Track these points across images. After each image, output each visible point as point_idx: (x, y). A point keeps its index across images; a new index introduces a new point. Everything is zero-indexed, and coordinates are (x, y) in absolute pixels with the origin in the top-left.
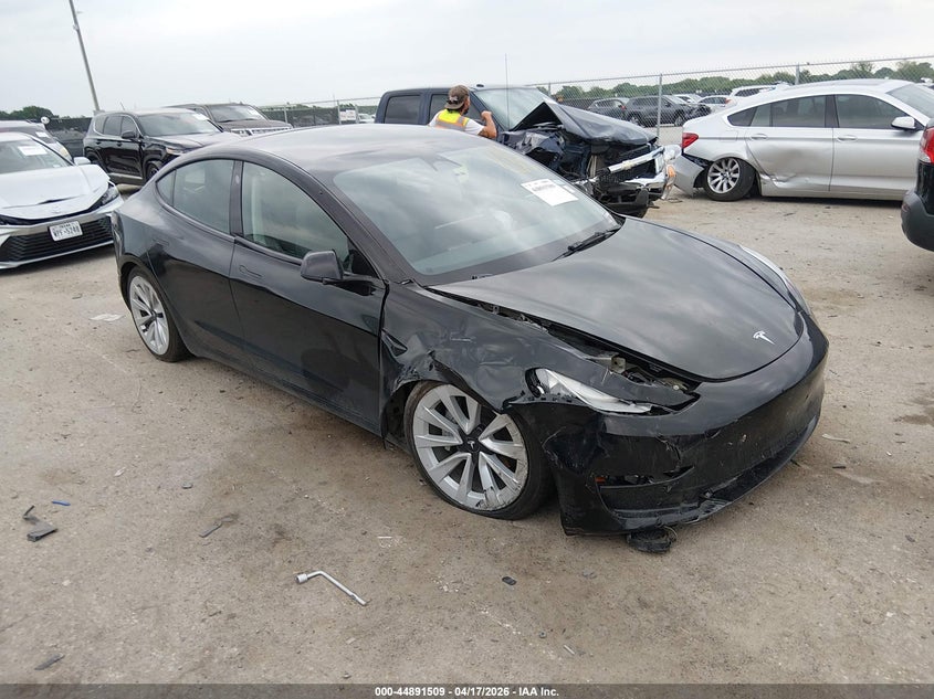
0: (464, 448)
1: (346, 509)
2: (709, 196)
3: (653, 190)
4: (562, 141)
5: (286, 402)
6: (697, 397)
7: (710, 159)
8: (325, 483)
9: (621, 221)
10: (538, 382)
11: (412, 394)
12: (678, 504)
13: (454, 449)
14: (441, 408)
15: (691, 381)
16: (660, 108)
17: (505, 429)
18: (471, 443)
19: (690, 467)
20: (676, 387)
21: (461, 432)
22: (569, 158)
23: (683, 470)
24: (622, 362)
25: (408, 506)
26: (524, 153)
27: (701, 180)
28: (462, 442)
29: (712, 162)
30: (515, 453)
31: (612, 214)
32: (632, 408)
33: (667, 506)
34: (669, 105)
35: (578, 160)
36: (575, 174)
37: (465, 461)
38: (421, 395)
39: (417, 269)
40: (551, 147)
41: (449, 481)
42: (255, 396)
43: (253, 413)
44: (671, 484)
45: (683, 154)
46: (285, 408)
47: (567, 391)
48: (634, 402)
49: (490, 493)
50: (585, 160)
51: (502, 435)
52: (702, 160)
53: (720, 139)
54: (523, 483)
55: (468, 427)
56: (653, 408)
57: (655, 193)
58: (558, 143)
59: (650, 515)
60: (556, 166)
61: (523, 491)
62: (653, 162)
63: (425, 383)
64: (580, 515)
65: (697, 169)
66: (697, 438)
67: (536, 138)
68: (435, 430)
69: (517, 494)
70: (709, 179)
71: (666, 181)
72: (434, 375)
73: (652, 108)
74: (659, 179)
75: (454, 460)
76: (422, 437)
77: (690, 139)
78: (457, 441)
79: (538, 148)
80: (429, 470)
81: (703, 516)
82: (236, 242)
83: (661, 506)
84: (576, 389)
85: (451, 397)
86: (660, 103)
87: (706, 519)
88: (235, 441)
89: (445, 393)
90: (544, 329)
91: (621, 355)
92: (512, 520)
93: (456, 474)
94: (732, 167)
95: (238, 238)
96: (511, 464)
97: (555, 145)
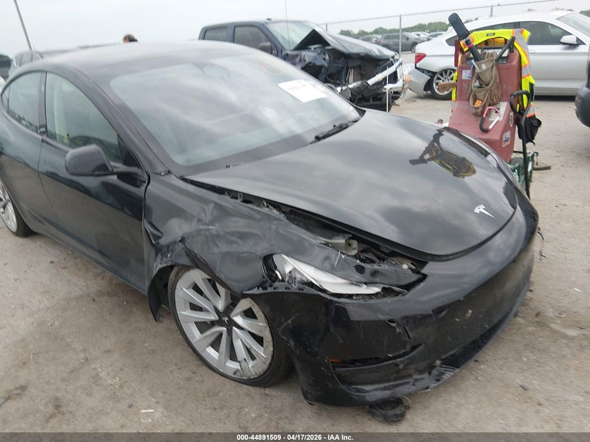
0: (219, 323)
1: (120, 379)
2: (434, 97)
3: (395, 93)
4: (327, 57)
5: (99, 271)
6: (425, 276)
7: (434, 70)
8: (109, 351)
9: (362, 113)
10: (276, 267)
11: (171, 276)
12: (410, 376)
13: (213, 323)
14: (196, 288)
15: (419, 259)
16: (401, 41)
17: (250, 309)
18: (224, 319)
19: (420, 345)
20: (405, 266)
21: (216, 310)
22: (333, 70)
23: (414, 348)
24: (355, 244)
25: (176, 375)
26: (300, 67)
27: (428, 86)
28: (217, 318)
29: (436, 73)
30: (260, 331)
31: (356, 108)
32: (364, 290)
33: (401, 378)
34: (407, 39)
35: (339, 72)
36: (338, 82)
37: (221, 335)
38: (177, 278)
39: (176, 160)
40: (319, 62)
41: (211, 351)
42: (76, 265)
43: (70, 281)
44: (402, 362)
45: (416, 68)
46: (97, 275)
47: (302, 275)
48: (366, 283)
49: (244, 364)
50: (345, 71)
51: (249, 314)
52: (429, 71)
53: (441, 56)
54: (270, 358)
55: (221, 305)
56: (384, 289)
57: (396, 95)
58: (324, 59)
59: (385, 389)
60: (323, 76)
61: (270, 364)
62: (395, 73)
63: (180, 267)
64: (319, 393)
65: (426, 78)
66: (425, 317)
67: (309, 55)
68: (195, 307)
69: (265, 367)
70: (434, 85)
71: (404, 85)
72: (185, 261)
73: (396, 40)
74: (399, 84)
75: (213, 334)
76: (184, 313)
77: (420, 57)
78: (214, 317)
79: (310, 63)
80: (193, 341)
81: (434, 385)
82: (43, 141)
83: (395, 379)
84: (310, 273)
85: (203, 279)
86: (400, 38)
87: (438, 386)
88: (48, 308)
89: (197, 276)
90: (282, 215)
91: (354, 237)
92: (265, 387)
93: (216, 344)
94: (450, 75)
95: (45, 138)
96: (259, 340)
97: (323, 60)
